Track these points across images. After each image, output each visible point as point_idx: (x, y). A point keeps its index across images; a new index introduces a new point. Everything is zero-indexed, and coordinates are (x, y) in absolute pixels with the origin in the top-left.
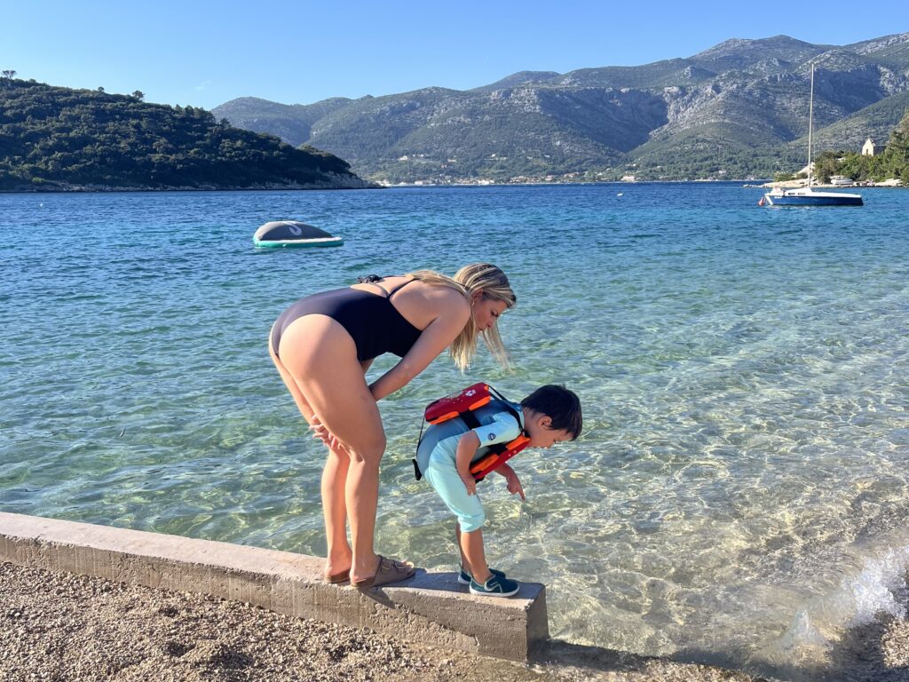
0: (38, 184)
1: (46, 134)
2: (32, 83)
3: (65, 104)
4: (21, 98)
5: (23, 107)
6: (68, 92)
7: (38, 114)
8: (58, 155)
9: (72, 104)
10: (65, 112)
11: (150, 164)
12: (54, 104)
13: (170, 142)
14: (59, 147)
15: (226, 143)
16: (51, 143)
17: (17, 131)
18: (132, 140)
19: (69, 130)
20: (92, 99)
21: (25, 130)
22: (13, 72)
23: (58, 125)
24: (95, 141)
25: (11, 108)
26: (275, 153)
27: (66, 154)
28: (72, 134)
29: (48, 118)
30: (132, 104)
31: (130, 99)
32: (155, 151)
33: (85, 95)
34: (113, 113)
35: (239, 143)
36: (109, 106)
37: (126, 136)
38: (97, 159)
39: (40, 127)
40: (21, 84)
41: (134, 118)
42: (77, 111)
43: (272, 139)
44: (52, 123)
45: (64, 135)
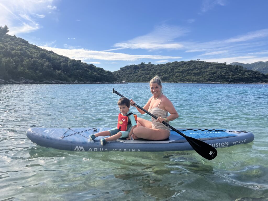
0: (206, 82)
1: (207, 72)
2: (203, 62)
3: (210, 66)
4: (201, 65)
5: (202, 66)
6: (210, 63)
7: (205, 68)
8: (209, 76)
9: (212, 65)
10: (210, 67)
11: (229, 78)
12: (208, 66)
13: (233, 73)
14: (210, 74)
15: (246, 73)
16: (208, 74)
17: (201, 71)
18: (225, 73)
19: (211, 71)
20: (215, 64)
21: (202, 71)
22: (199, 60)
23: (209, 70)
24: (217, 73)
25: (199, 67)
26: (259, 75)
27: (211, 76)
28: (212, 72)
29: (207, 68)
30: (224, 65)
31: (224, 64)
32: (230, 75)
33: (214, 63)
34: (220, 67)
35: (250, 73)
36: (219, 66)
37: (223, 72)
38: (217, 77)
39: (205, 70)
40: (201, 62)
41: (225, 68)
42: (213, 67)
43: (258, 72)
44: (208, 70)
45: (210, 72)
